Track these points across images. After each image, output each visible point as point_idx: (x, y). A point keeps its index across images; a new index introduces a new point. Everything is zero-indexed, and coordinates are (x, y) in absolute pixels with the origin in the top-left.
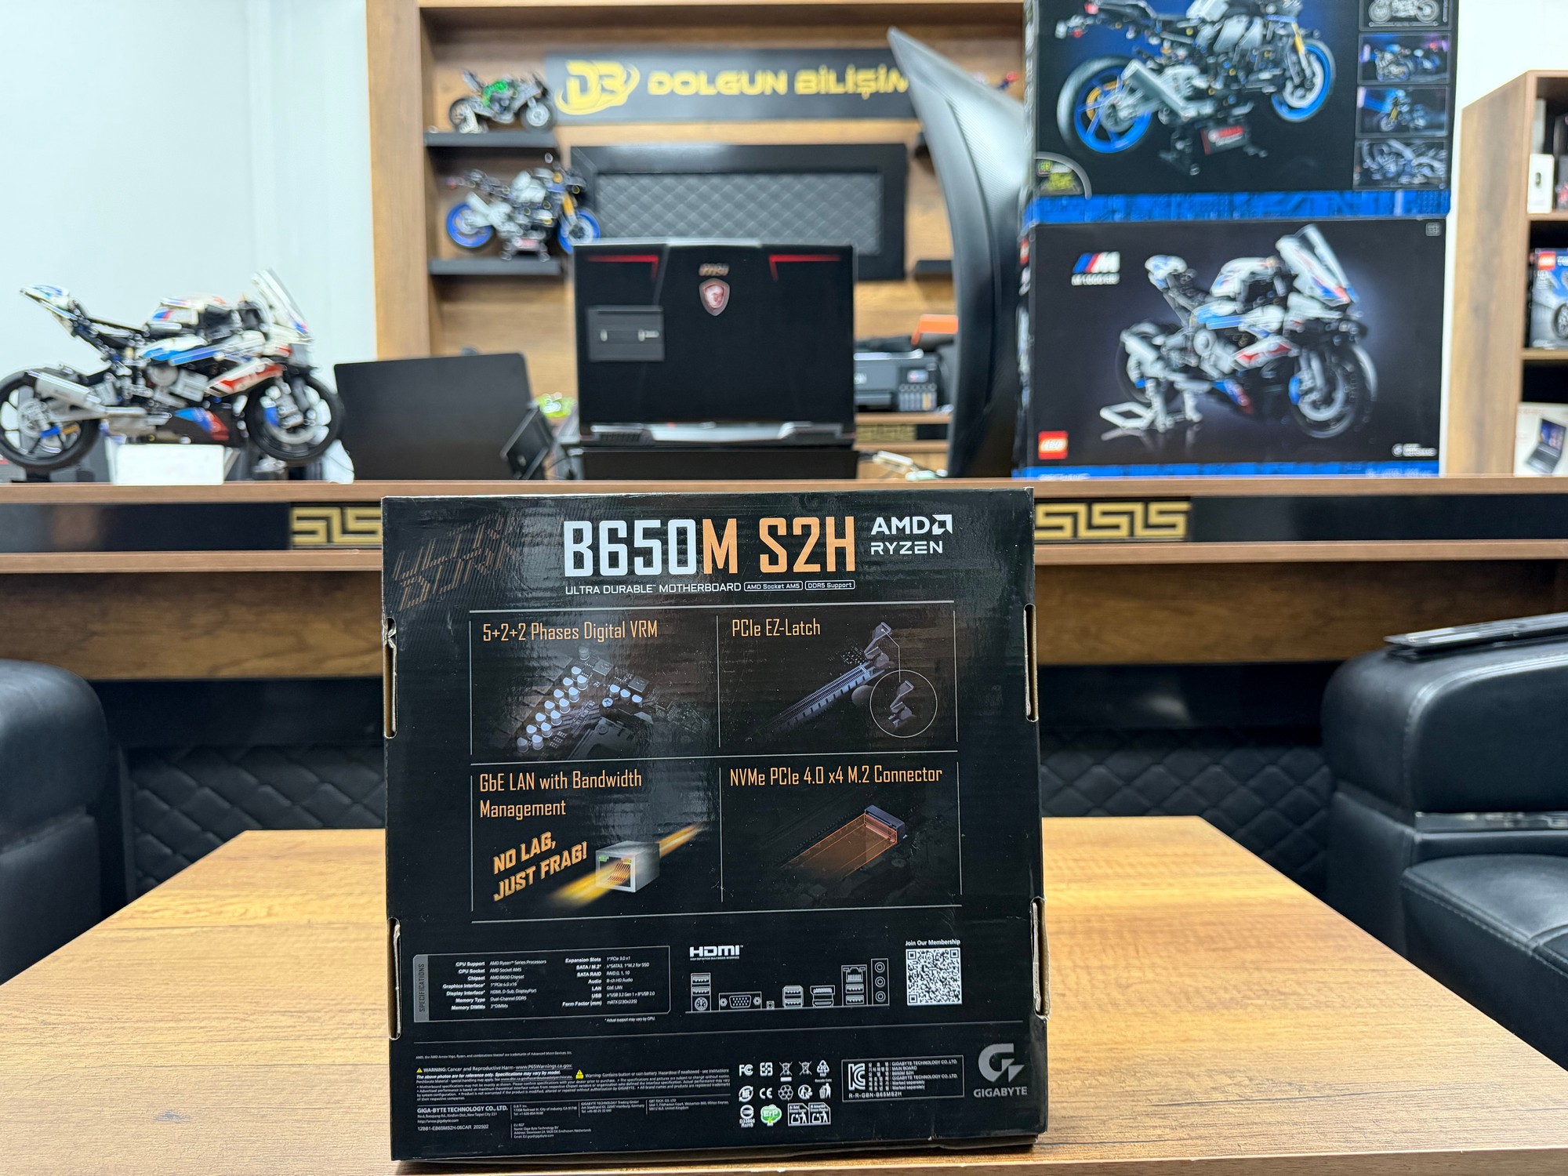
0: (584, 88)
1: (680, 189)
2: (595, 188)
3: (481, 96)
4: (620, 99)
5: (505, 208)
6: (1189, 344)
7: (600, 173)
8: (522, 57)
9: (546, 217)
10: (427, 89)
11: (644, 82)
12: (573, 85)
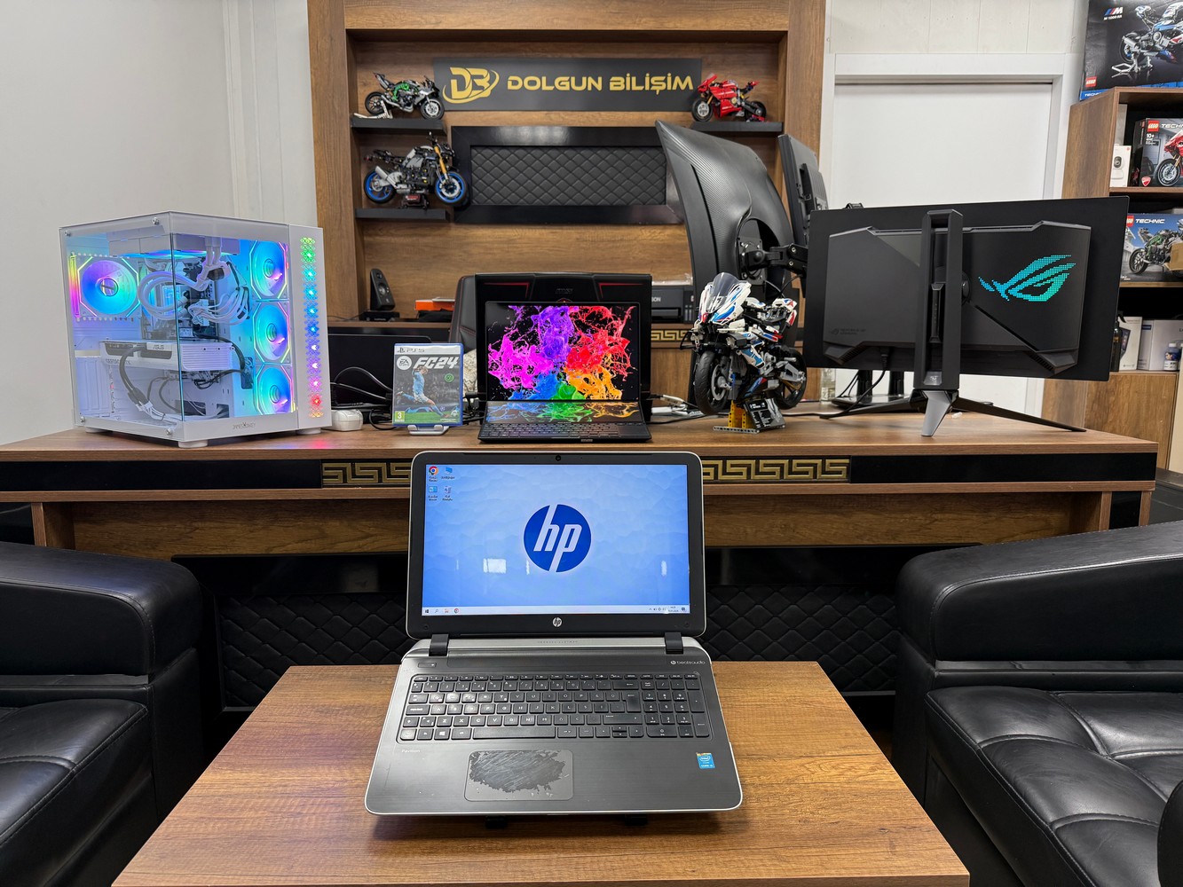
0: (462, 86)
2: (470, 157)
3: (392, 91)
4: (486, 93)
5: (399, 174)
7: (472, 147)
8: (417, 63)
10: (352, 84)
11: (504, 81)
12: (454, 83)
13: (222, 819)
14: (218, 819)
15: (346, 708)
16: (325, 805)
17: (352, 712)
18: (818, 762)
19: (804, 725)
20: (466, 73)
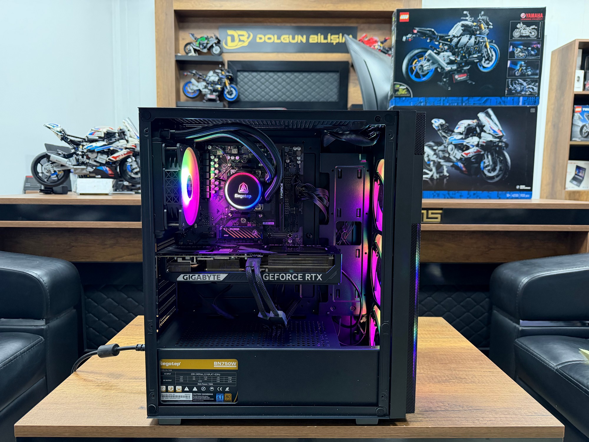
0: (233, 40)
1: (267, 77)
2: (237, 77)
3: (196, 41)
4: (246, 44)
5: (204, 84)
6: (446, 149)
7: (238, 71)
8: (211, 28)
9: (219, 87)
10: (177, 39)
11: (255, 38)
12: (229, 38)
20: (235, 33)
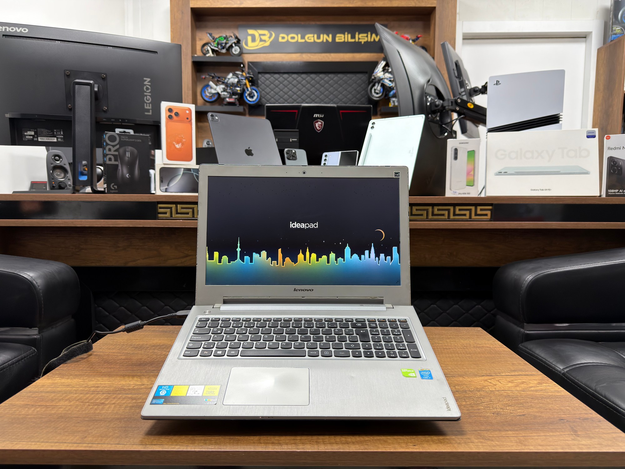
0: (254, 40)
1: (290, 79)
2: (258, 79)
3: (214, 42)
4: (267, 44)
5: (223, 86)
7: (259, 73)
8: (229, 27)
9: (238, 89)
10: (193, 40)
11: (277, 37)
12: (249, 38)
13: (42, 406)
14: (39, 406)
15: (153, 346)
16: (124, 398)
17: (158, 348)
18: (497, 379)
19: (481, 359)
20: (256, 33)
